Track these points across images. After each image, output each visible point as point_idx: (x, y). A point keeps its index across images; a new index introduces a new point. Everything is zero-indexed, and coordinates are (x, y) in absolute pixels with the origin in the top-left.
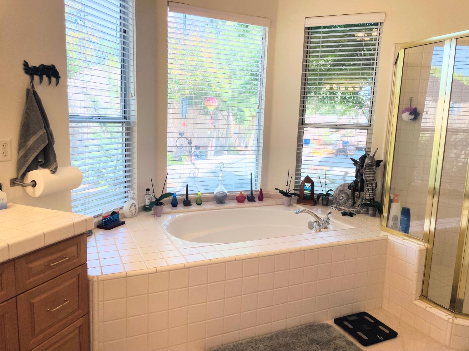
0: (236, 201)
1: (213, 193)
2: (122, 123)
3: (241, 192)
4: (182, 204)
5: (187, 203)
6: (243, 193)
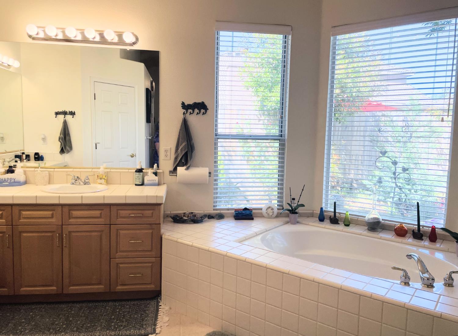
0: (394, 233)
1: (365, 217)
2: (279, 140)
3: (401, 223)
4: (329, 221)
5: (334, 220)
6: (404, 225)
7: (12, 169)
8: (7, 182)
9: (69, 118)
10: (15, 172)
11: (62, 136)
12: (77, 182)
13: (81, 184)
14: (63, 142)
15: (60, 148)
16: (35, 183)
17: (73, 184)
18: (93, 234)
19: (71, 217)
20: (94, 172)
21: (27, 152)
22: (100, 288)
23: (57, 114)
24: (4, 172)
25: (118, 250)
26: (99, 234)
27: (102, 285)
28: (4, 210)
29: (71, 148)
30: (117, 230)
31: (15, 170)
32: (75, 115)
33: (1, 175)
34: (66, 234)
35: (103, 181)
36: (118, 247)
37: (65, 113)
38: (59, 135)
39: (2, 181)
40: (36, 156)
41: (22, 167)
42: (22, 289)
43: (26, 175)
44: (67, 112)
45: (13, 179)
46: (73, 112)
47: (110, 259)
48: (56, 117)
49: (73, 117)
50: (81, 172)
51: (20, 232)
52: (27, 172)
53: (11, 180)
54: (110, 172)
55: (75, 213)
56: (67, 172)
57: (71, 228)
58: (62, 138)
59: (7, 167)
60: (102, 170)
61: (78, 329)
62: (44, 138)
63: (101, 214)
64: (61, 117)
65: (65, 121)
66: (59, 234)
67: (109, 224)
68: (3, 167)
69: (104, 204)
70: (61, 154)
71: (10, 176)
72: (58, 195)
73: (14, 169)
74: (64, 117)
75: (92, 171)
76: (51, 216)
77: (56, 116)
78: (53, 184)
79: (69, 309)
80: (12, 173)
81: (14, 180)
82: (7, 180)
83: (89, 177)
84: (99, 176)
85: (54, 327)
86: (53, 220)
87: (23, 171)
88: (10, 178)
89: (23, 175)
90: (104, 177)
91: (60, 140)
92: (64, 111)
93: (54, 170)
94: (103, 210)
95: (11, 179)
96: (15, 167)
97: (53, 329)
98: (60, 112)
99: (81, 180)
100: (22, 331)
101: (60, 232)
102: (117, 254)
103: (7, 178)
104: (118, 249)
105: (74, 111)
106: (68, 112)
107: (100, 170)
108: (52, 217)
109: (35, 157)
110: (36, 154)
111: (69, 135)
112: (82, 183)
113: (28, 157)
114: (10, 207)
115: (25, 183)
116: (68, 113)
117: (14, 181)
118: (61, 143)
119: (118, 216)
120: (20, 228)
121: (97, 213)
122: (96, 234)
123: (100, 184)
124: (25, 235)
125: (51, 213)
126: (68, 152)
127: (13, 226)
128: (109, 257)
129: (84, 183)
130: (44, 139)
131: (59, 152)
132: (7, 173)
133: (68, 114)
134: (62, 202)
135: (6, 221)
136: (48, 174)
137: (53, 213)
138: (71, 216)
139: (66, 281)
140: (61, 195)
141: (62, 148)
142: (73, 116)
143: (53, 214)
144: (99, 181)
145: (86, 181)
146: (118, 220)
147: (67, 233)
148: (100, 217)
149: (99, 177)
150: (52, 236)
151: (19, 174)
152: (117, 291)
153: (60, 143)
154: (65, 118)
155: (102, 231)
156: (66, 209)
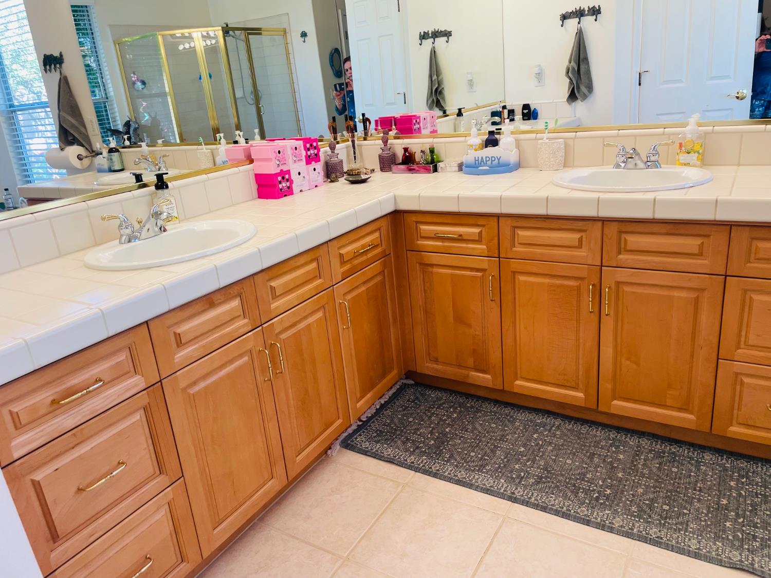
7: (494, 138)
8: (485, 165)
9: (588, 21)
10: (501, 143)
11: (573, 64)
12: (630, 162)
13: (638, 167)
14: (575, 78)
15: (569, 89)
16: (538, 167)
17: (618, 166)
18: (676, 293)
19: (622, 250)
20: (669, 135)
21: (510, 104)
22: (686, 419)
23: (564, 17)
24: (480, 144)
25: (742, 343)
26: (693, 295)
27: (692, 413)
28: (483, 226)
29: (590, 88)
30: (745, 291)
31: (500, 140)
32: (600, 13)
33: (476, 150)
34: (609, 288)
35: (693, 157)
36: (743, 333)
37: (580, 14)
38: (567, 63)
39: (477, 162)
40: (525, 111)
41: (512, 133)
42: (518, 382)
43: (519, 149)
44: (584, 10)
45: (496, 159)
46: (598, 8)
47: (718, 359)
48: (562, 26)
49: (596, 20)
50: (635, 136)
51: (514, 273)
52: (520, 142)
53: (492, 161)
54: (713, 132)
55: (634, 241)
56: (604, 137)
57: (622, 275)
58: (573, 69)
59: (484, 134)
60: (690, 130)
61: (641, 510)
62: (539, 73)
63: (701, 246)
64: (572, 23)
65: (580, 30)
66: (593, 285)
67: (724, 273)
68: (479, 135)
69: (715, 221)
70: (570, 104)
71: (491, 151)
72: (595, 195)
73: (497, 136)
74: (579, 23)
75: (664, 132)
76: (576, 244)
77: (563, 22)
78: (573, 166)
79: (611, 446)
80: (494, 146)
81: (499, 160)
82: (486, 161)
83: (659, 149)
84: (683, 144)
85: (585, 485)
86: (582, 253)
87: (514, 141)
88: (492, 157)
89: (515, 150)
90: (697, 147)
91: (570, 74)
92: (578, 9)
93: (576, 135)
94: (708, 236)
95: (492, 159)
96: (499, 133)
97: (586, 492)
98: (571, 13)
99: (640, 158)
100: (523, 477)
101: (597, 281)
102: (739, 351)
103: (486, 157)
104: (743, 339)
105: (599, 6)
106: (586, 9)
107: (688, 128)
108: (580, 246)
109: (523, 113)
110: (526, 107)
111: (586, 59)
112: (641, 165)
113: (511, 112)
114: (496, 219)
115: (518, 166)
116: (586, 12)
117: (499, 163)
118: (570, 79)
119: (753, 255)
120: (515, 265)
121: (691, 243)
122: (684, 294)
123: (685, 165)
124: (522, 278)
125: (577, 236)
126: (585, 97)
127: (501, 259)
128: (715, 354)
129: (646, 163)
130: (539, 76)
131: (566, 100)
132: (486, 147)
133: (587, 15)
134: (605, 213)
135: (487, 247)
136: (563, 146)
137: (582, 236)
138: (623, 246)
139: (606, 386)
140: (602, 196)
141: (573, 88)
142: (596, 17)
143: (581, 240)
144: (683, 157)
145: (653, 158)
146: (748, 265)
147: (613, 286)
148: (700, 254)
149: (683, 148)
150: (579, 288)
151: (506, 149)
152: (729, 435)
153: (568, 80)
154: (579, 25)
155: (703, 290)
156: (612, 230)
